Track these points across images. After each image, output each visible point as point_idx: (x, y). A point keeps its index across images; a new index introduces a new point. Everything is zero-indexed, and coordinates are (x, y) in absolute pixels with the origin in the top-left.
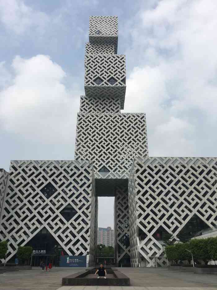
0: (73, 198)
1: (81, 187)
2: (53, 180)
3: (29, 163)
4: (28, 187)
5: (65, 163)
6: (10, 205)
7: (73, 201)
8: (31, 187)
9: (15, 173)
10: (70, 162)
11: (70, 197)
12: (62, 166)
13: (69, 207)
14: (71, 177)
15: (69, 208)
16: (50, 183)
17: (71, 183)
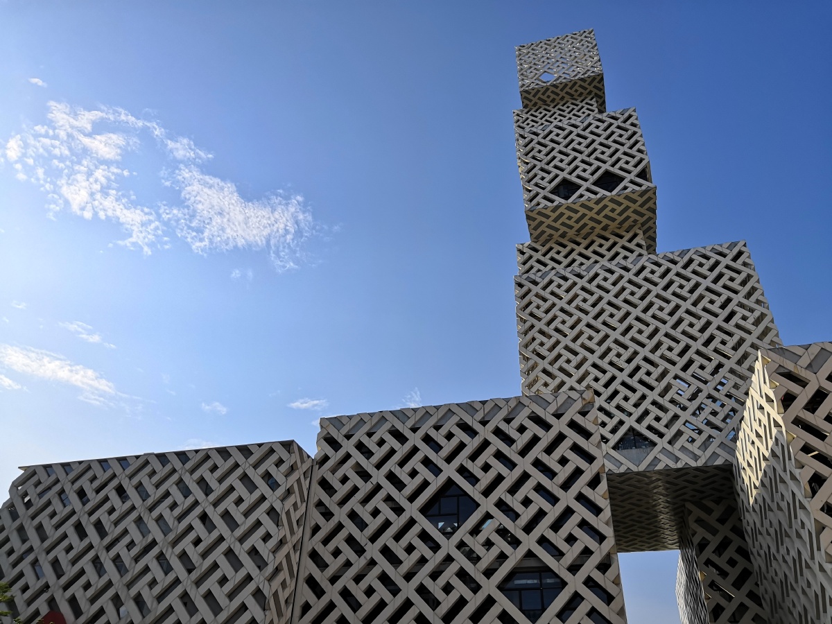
0: (543, 528)
1: (566, 486)
2: (462, 470)
3: (375, 420)
4: (377, 501)
5: (497, 407)
6: (323, 565)
7: (543, 541)
8: (389, 499)
9: (335, 457)
10: (513, 404)
11: (528, 529)
12: (486, 419)
13: (531, 563)
14: (523, 453)
15: (532, 568)
16: (450, 482)
17: (525, 477)
